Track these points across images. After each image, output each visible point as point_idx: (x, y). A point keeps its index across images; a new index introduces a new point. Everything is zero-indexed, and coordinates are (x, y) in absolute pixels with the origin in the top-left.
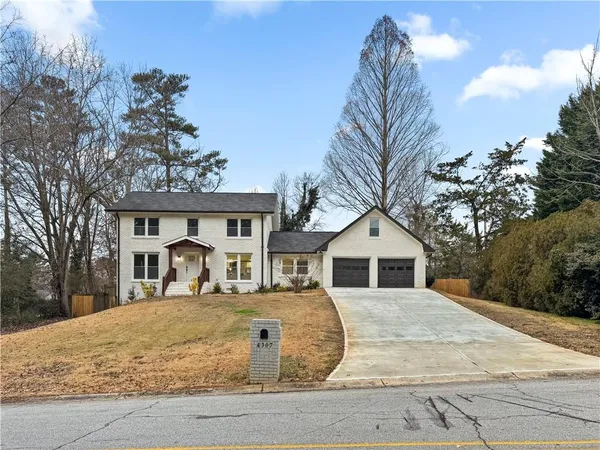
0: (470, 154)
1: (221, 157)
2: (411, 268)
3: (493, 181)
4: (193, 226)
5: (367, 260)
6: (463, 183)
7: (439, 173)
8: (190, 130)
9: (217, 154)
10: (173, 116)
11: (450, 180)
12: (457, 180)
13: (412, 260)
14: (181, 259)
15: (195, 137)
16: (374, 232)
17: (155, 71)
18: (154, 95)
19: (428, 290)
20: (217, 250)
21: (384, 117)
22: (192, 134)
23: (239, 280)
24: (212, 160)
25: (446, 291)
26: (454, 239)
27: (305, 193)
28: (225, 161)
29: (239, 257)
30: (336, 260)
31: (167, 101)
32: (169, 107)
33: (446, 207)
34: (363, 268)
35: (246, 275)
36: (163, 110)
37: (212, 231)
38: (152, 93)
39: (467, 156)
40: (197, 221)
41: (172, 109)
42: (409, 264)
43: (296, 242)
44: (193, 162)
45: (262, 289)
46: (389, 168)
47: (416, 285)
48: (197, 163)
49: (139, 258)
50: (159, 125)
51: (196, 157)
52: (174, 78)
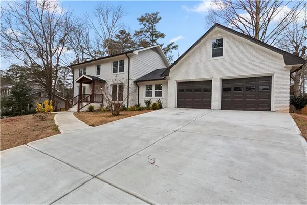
4: (99, 69)
5: (209, 82)
9: (173, 43)
10: (156, 32)
20: (107, 82)
23: (117, 101)
28: (176, 46)
29: (118, 86)
30: (179, 84)
34: (205, 91)
37: (106, 71)
40: (100, 66)
41: (155, 29)
47: (272, 108)
50: (150, 37)
52: (153, 14)
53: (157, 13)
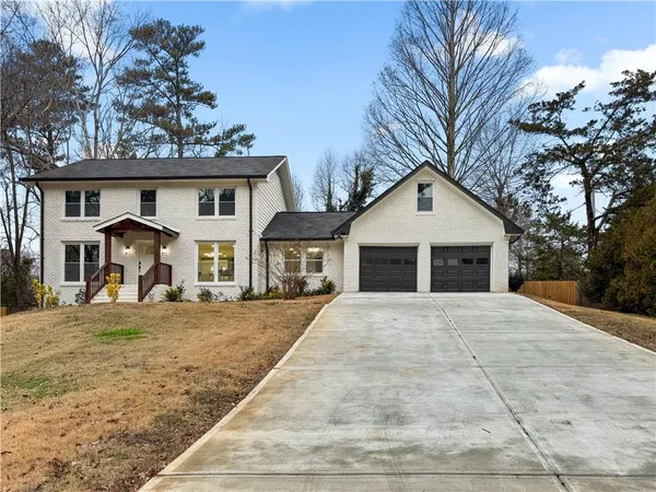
0: (581, 86)
1: (247, 132)
2: (486, 261)
3: (617, 126)
4: (148, 199)
5: (414, 249)
6: (570, 134)
7: (530, 122)
8: (208, 99)
9: (242, 128)
10: (187, 82)
11: (548, 131)
12: (560, 130)
13: (487, 248)
14: (130, 251)
15: (213, 107)
16: (425, 204)
17: (160, 23)
18: (160, 55)
19: (513, 295)
20: (182, 237)
21: (451, 51)
22: (210, 104)
23: (216, 282)
24: (235, 137)
25: (544, 296)
26: (552, 233)
27: (357, 178)
28: (251, 137)
29: (216, 246)
30: (363, 249)
31: (178, 63)
32: (180, 69)
33: (542, 173)
34: (407, 262)
35: (228, 274)
36: (172, 74)
37: (176, 209)
38: (157, 52)
39: (576, 90)
40: (155, 192)
41: (183, 73)
42: (482, 255)
43: (309, 225)
44: (212, 139)
45: (247, 295)
46: (458, 123)
47: (492, 287)
48: (216, 140)
49: (72, 251)
50: (168, 95)
51: (213, 133)
52: (183, 30)
53: (198, 30)
